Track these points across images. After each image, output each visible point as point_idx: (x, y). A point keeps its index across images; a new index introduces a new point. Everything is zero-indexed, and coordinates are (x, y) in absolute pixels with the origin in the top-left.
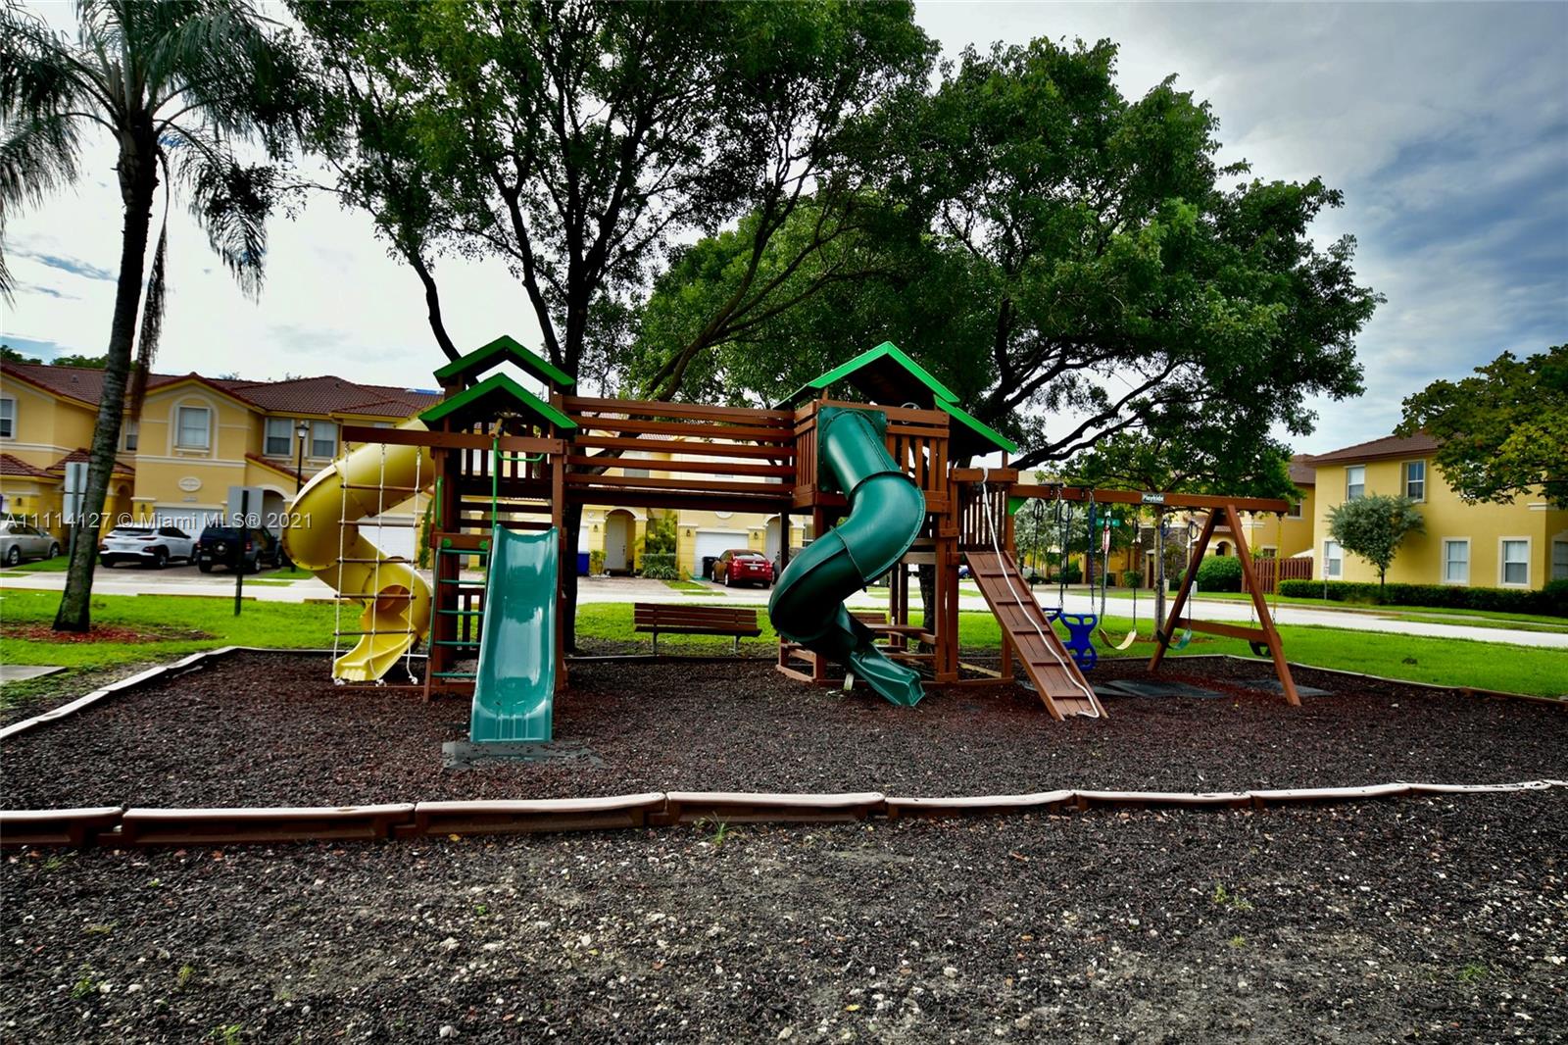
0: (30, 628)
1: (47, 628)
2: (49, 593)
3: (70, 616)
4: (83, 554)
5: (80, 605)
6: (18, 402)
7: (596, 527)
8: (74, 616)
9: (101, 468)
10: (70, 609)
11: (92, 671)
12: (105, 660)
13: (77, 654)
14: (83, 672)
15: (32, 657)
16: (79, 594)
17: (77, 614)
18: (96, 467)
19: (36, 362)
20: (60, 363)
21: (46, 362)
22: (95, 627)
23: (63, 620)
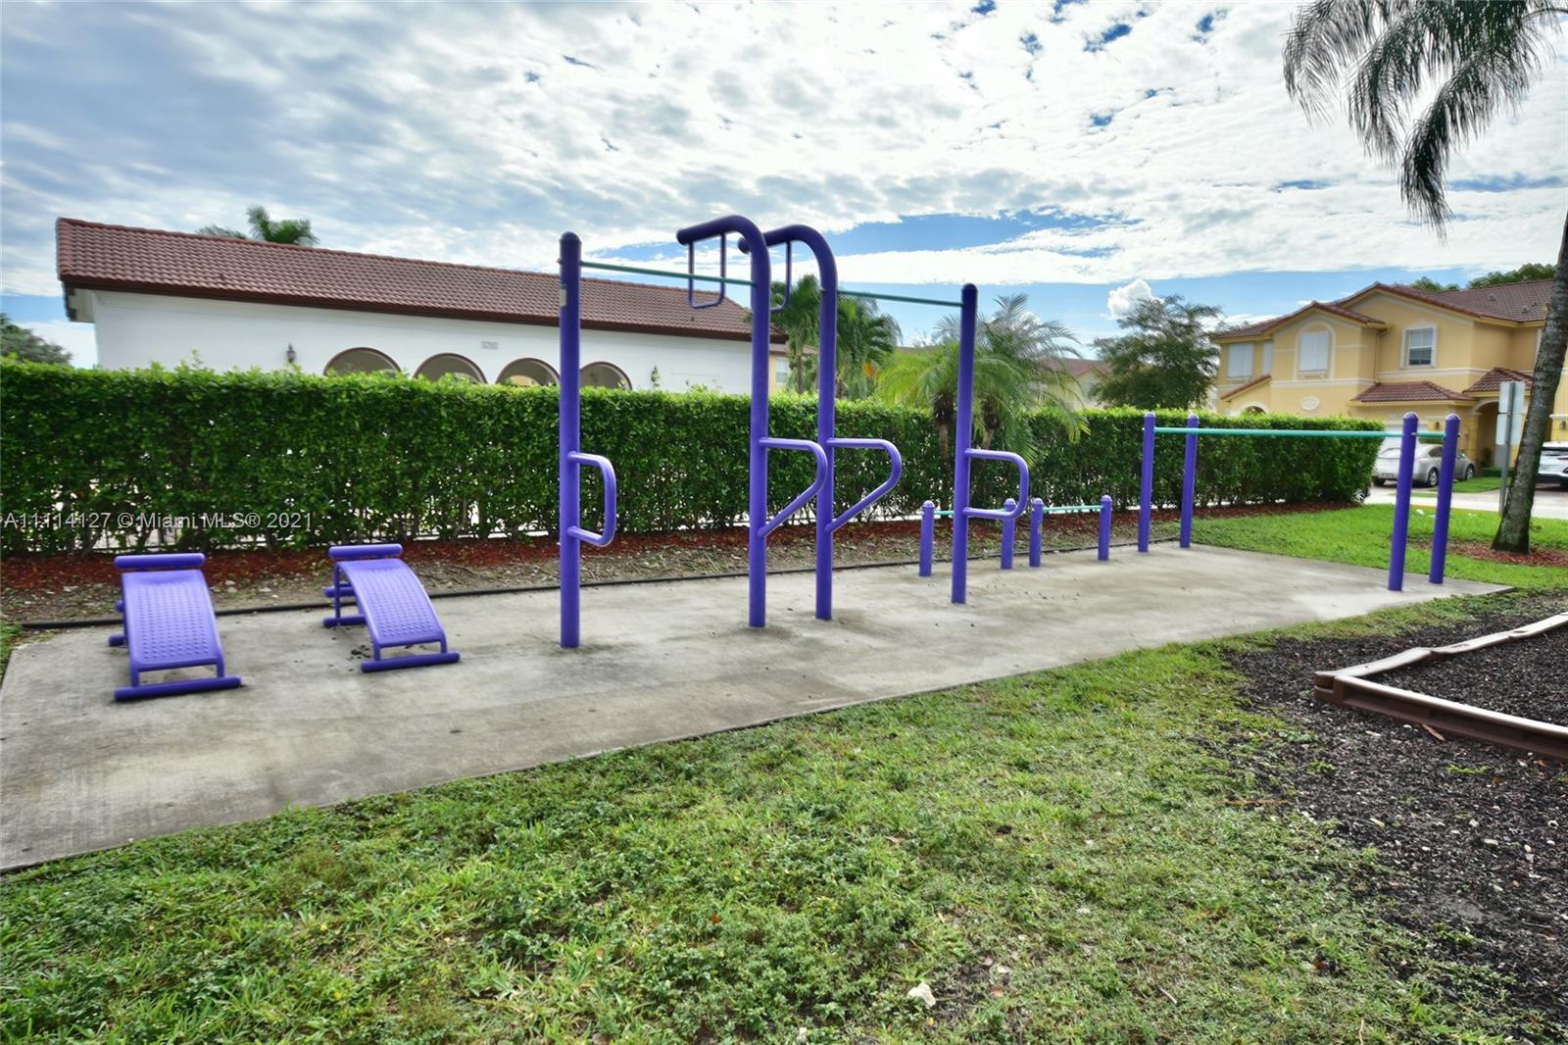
0: (1470, 546)
1: (1487, 548)
2: (1481, 514)
3: (1509, 536)
4: (1524, 474)
5: (1520, 527)
6: (1439, 331)
8: (1513, 537)
9: (1546, 385)
10: (1510, 530)
11: (1542, 593)
12: (1553, 584)
13: (1523, 576)
14: (1533, 594)
15: (1481, 574)
16: (1517, 515)
17: (1517, 535)
18: (1540, 384)
19: (1453, 289)
20: (1476, 285)
21: (1463, 286)
22: (1534, 550)
23: (1502, 540)
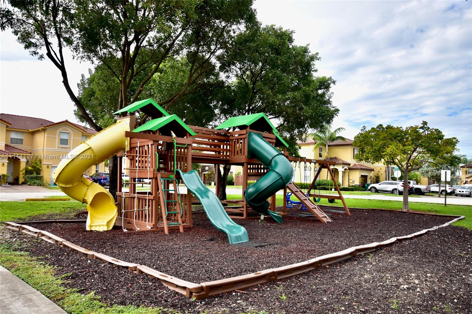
7: (3, 164)
